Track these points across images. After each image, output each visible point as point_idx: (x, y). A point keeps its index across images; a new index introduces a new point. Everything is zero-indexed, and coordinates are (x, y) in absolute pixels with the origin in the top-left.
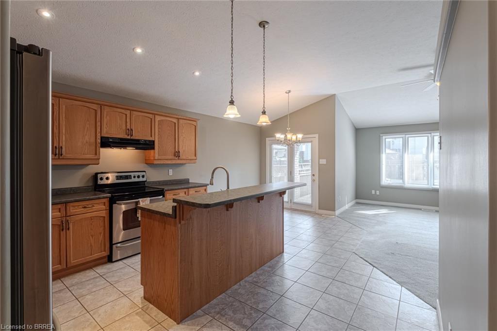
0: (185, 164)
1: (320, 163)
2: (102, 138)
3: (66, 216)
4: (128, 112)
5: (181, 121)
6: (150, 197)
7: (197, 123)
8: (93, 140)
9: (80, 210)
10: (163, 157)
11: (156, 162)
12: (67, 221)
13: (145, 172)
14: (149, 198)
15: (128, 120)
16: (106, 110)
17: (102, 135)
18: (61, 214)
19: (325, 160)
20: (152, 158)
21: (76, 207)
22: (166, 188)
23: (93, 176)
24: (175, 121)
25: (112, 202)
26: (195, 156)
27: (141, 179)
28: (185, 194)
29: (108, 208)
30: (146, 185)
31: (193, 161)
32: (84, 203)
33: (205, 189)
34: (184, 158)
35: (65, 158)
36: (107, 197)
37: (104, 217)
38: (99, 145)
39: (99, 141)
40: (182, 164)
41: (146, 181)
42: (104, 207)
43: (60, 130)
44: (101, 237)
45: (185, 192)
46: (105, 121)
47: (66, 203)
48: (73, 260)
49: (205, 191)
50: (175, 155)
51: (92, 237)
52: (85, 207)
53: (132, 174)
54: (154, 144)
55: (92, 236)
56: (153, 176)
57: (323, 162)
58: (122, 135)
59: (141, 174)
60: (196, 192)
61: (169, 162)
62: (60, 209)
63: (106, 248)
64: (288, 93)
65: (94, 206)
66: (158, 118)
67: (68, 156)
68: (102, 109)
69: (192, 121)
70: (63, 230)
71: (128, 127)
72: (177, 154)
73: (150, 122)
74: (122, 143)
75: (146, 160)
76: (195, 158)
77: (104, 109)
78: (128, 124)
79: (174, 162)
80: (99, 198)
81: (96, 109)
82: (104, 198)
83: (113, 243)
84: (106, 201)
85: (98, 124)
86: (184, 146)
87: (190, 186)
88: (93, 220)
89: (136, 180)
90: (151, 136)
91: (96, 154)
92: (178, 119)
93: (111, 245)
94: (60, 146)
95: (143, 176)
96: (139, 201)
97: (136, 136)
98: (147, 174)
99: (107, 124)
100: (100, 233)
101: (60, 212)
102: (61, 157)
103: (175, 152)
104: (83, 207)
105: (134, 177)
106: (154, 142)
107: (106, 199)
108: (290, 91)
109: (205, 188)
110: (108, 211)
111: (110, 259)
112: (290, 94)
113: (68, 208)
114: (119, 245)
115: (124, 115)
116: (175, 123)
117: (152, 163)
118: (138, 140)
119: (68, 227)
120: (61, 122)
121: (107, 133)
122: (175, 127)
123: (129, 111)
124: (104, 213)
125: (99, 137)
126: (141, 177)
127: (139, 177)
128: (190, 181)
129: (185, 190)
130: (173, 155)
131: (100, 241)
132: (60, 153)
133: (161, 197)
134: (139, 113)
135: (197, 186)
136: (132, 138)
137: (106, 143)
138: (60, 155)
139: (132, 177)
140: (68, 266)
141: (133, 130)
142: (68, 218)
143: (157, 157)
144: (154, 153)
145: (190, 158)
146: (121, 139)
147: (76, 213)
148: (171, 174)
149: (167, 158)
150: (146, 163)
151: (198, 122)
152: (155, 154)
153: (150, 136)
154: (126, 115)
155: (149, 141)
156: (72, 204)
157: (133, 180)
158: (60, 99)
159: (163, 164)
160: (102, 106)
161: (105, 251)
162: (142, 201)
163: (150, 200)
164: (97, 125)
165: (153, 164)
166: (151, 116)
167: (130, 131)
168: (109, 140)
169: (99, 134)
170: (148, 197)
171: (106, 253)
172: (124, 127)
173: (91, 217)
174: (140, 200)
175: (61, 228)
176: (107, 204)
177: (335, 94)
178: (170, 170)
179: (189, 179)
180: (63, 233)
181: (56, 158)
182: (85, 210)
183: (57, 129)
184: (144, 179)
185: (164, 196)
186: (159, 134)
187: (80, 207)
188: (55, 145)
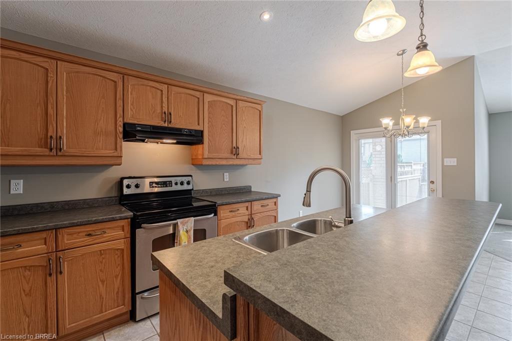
0: (246, 165)
1: (445, 164)
2: (125, 125)
3: (56, 251)
4: (164, 88)
5: (241, 104)
6: (194, 216)
7: (262, 107)
8: (111, 127)
9: (82, 240)
10: (215, 155)
11: (205, 162)
12: (58, 259)
13: (191, 176)
14: (193, 219)
15: (165, 100)
16: (132, 81)
17: (125, 121)
18: (48, 249)
19: (455, 159)
20: (200, 157)
21: (75, 236)
22: (219, 201)
23: (118, 182)
24: (232, 102)
25: (135, 225)
26: (260, 154)
27: (186, 187)
28: (247, 210)
29: (129, 235)
30: (192, 196)
31: (257, 160)
32: (88, 228)
33: (275, 203)
34: (245, 156)
35: (67, 154)
36: (126, 218)
37: (123, 250)
38: (121, 136)
39: (121, 129)
40: (243, 166)
41: (193, 189)
42: (120, 233)
43: (59, 112)
44: (117, 283)
45: (247, 207)
46: (130, 99)
47: (56, 229)
48: (69, 325)
49: (275, 204)
50: (232, 153)
51: (103, 285)
52: (89, 235)
53: (173, 180)
54: (202, 136)
55: (103, 282)
56: (202, 182)
57: (451, 162)
58: (157, 122)
59: (185, 179)
60: (262, 206)
61: (224, 162)
62: (45, 239)
63: (126, 300)
64: (402, 54)
65: (105, 233)
66: (208, 98)
67: (72, 151)
68: (125, 81)
69: (256, 103)
70: (50, 275)
71: (165, 109)
72: (235, 151)
73: (196, 104)
74: (156, 133)
75: (192, 159)
76: (259, 157)
77: (128, 80)
78: (165, 105)
79: (231, 162)
80: (113, 220)
81: (115, 80)
82: (121, 219)
83: (137, 292)
84: (126, 223)
85: (120, 103)
86: (244, 139)
87: (253, 197)
88: (103, 256)
89: (179, 188)
90: (199, 124)
91: (116, 149)
92: (236, 100)
93: (134, 294)
94: (58, 135)
95: (188, 183)
96: (177, 223)
97: (177, 123)
98: (194, 179)
99: (132, 104)
100: (116, 277)
101: (45, 244)
102: (59, 154)
103: (233, 148)
104: (86, 235)
105: (176, 184)
106: (202, 132)
107: (126, 220)
108: (404, 51)
109: (275, 200)
110: (129, 239)
111: (132, 317)
112: (404, 55)
113: (60, 237)
114: (146, 294)
115: (159, 92)
116: (232, 106)
117: (201, 163)
118: (180, 130)
119: (59, 270)
120: (59, 98)
121: (132, 116)
122: (233, 112)
123: (166, 86)
124: (123, 244)
125: (120, 124)
126: (185, 184)
127: (182, 183)
128: (252, 190)
129: (247, 204)
130: (229, 151)
131: (116, 290)
132: (59, 146)
133: (213, 215)
134: (182, 89)
135: (264, 197)
136: (170, 126)
137: (131, 133)
138: (58, 151)
139: (173, 184)
140: (60, 335)
141: (172, 114)
142: (60, 254)
143: (206, 155)
144: (203, 148)
145: (252, 157)
146: (154, 127)
147: (75, 246)
148: (227, 180)
149: (220, 157)
150: (193, 164)
151: (264, 106)
152: (203, 150)
153: (197, 124)
154: (162, 91)
155: (196, 131)
156: (67, 230)
157: (174, 188)
158: (59, 62)
159: (216, 165)
160: (125, 76)
161: (124, 304)
162: (182, 223)
163: (195, 221)
164: (118, 105)
165: (202, 165)
166: (198, 94)
167: (168, 116)
168: (135, 128)
169: (121, 119)
170: (191, 217)
171: (126, 308)
172: (159, 111)
173: (100, 251)
174: (179, 221)
175: (48, 272)
176: (128, 229)
177: (474, 56)
178: (225, 174)
179: (250, 187)
180: (51, 281)
181: (51, 154)
182: (88, 240)
183: (52, 108)
184: (190, 187)
185: (215, 215)
186: (209, 122)
187: (80, 234)
188: (49, 134)
